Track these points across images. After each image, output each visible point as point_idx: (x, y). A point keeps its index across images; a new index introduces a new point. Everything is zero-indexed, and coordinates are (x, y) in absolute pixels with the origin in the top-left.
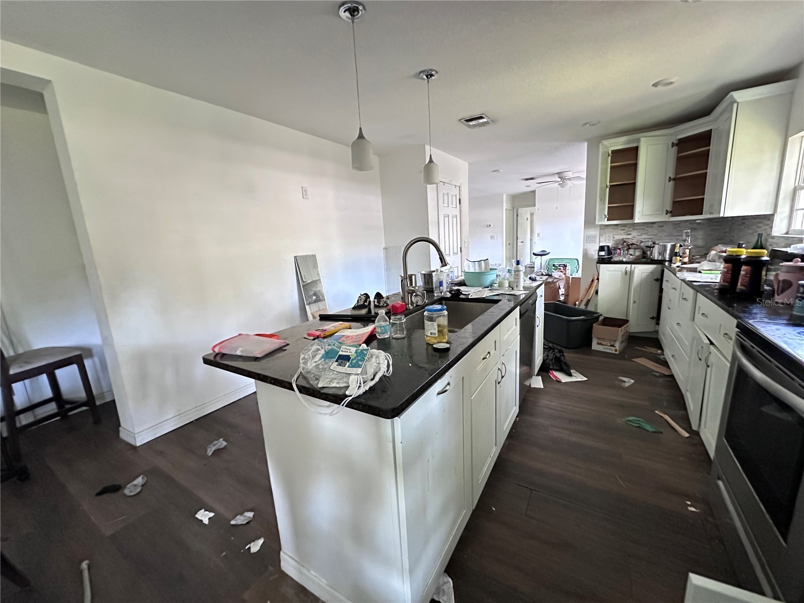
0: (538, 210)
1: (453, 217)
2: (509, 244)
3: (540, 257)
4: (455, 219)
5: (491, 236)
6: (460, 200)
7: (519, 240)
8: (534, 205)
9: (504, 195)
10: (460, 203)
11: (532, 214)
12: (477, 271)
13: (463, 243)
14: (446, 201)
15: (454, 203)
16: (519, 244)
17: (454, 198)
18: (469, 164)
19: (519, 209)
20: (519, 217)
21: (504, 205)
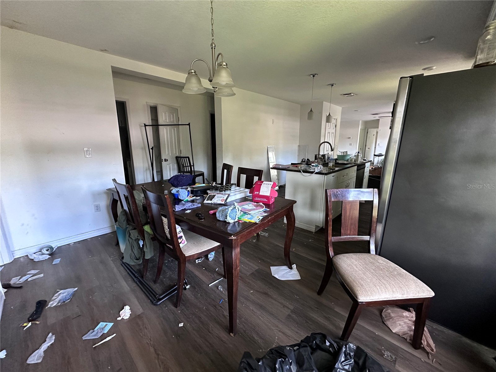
0: (380, 130)
1: (332, 133)
2: (361, 149)
3: (378, 157)
4: (332, 134)
5: (350, 144)
6: (336, 125)
7: (367, 147)
8: (378, 128)
9: (361, 122)
10: (336, 127)
11: (377, 132)
12: (342, 155)
13: (335, 145)
14: (329, 126)
15: (333, 127)
16: (367, 149)
17: (333, 124)
18: (342, 108)
19: (369, 130)
20: (368, 134)
21: (360, 126)
